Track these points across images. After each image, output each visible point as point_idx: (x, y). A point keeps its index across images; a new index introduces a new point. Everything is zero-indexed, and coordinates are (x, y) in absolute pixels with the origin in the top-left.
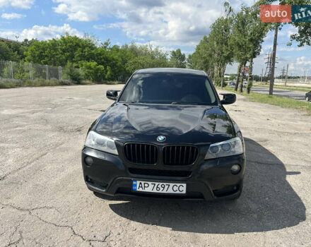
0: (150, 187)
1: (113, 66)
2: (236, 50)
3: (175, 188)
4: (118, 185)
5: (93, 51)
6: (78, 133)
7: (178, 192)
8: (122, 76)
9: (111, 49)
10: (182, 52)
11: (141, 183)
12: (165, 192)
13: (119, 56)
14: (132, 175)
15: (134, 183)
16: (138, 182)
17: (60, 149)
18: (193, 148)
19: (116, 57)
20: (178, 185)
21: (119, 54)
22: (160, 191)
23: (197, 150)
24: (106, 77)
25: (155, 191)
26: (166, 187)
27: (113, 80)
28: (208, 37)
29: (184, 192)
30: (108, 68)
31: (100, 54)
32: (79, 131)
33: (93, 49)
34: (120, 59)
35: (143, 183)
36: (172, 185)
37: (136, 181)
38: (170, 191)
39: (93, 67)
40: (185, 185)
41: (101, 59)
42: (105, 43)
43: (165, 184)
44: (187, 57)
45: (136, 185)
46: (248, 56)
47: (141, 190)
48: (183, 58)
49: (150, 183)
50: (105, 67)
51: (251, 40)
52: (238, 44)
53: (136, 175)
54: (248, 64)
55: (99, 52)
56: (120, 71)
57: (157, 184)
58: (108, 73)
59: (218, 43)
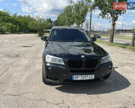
0: (80, 78)
1: (20, 25)
2: (76, 19)
3: (90, 77)
4: (65, 78)
5: (9, 18)
6: (18, 57)
7: (91, 78)
8: (24, 30)
9: (18, 17)
10: (51, 20)
11: (76, 76)
12: (86, 79)
13: (23, 20)
14: (72, 73)
15: (73, 76)
16: (75, 76)
17: (15, 65)
18: (96, 60)
19: (21, 21)
20: (91, 75)
21: (22, 19)
22: (84, 79)
23: (98, 60)
24: (17, 31)
25: (82, 79)
26: (87, 77)
27: (20, 32)
28: (63, 13)
29: (93, 78)
30: (18, 26)
31: (13, 19)
32: (18, 56)
33: (9, 17)
34: (23, 22)
35: (77, 76)
36: (89, 76)
37: (74, 75)
38: (88, 78)
39: (10, 26)
40: (94, 75)
41: (14, 22)
42: (15, 14)
43: (86, 76)
44: (53, 22)
45: (74, 77)
46: (81, 22)
47: (76, 79)
48: (52, 22)
49: (80, 76)
50: (16, 26)
51: (82, 15)
52: (77, 17)
53: (73, 73)
54: (81, 25)
55: (12, 18)
56: (23, 28)
57: (83, 76)
58: (18, 28)
59: (67, 16)
